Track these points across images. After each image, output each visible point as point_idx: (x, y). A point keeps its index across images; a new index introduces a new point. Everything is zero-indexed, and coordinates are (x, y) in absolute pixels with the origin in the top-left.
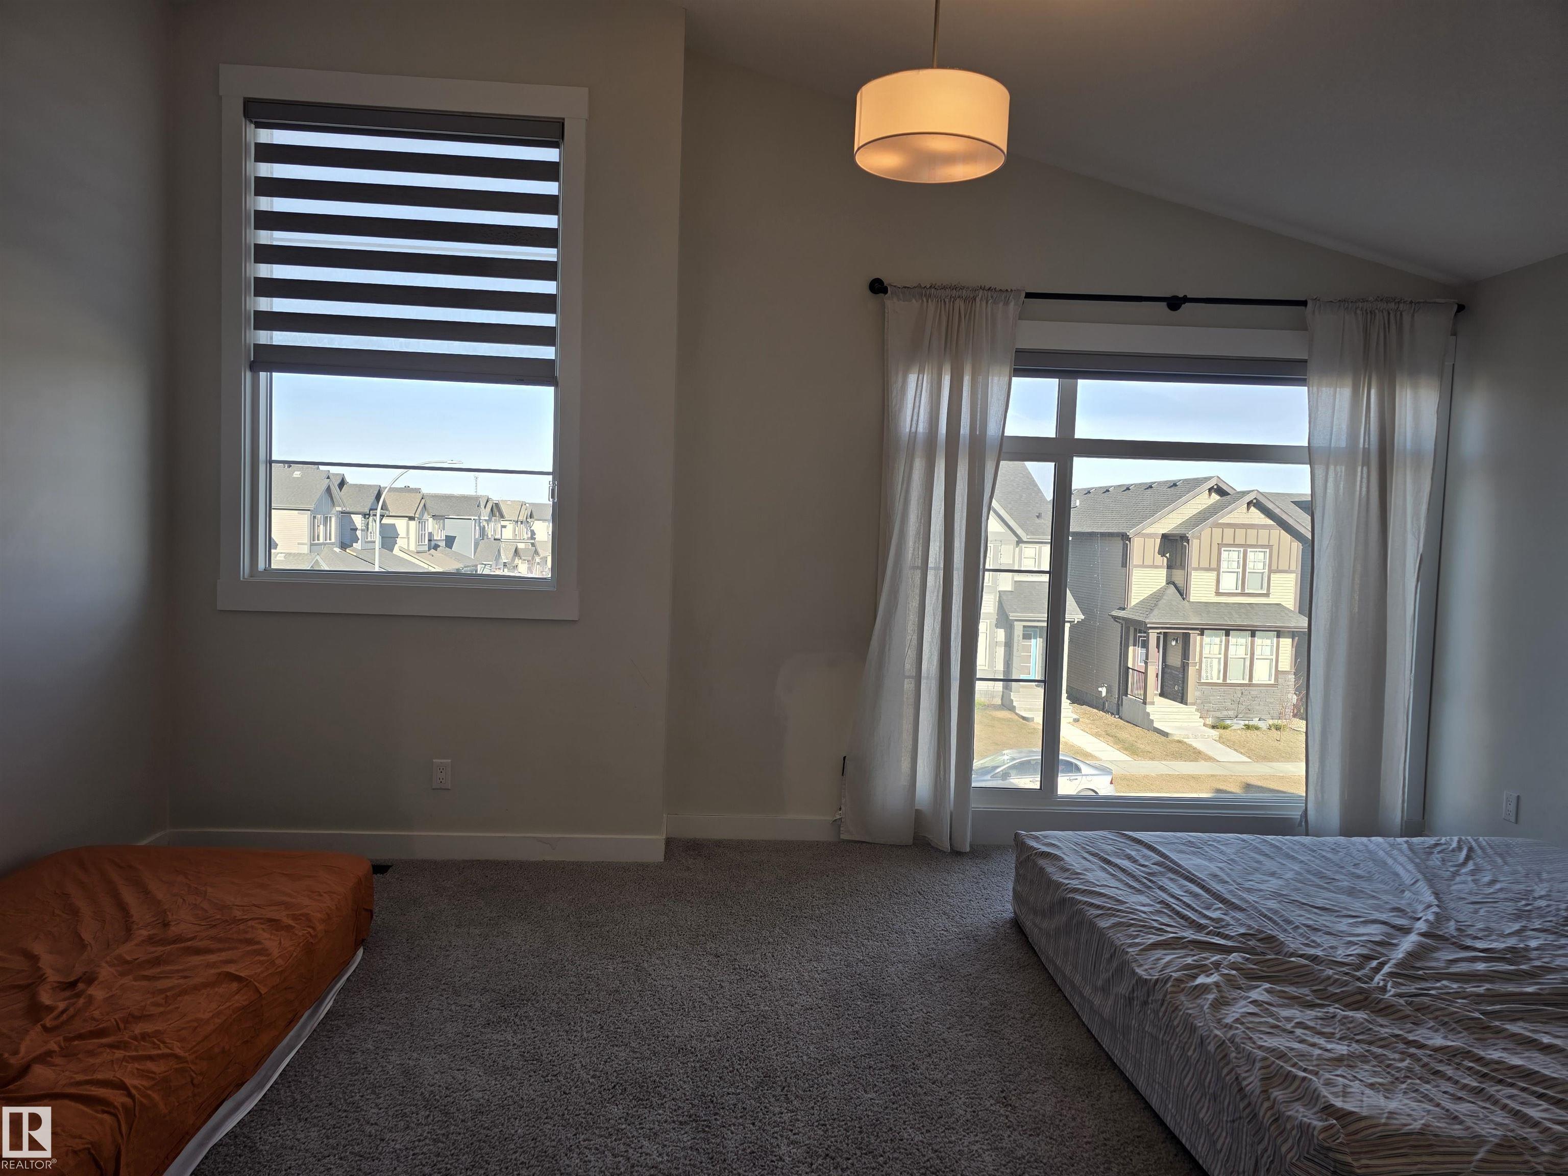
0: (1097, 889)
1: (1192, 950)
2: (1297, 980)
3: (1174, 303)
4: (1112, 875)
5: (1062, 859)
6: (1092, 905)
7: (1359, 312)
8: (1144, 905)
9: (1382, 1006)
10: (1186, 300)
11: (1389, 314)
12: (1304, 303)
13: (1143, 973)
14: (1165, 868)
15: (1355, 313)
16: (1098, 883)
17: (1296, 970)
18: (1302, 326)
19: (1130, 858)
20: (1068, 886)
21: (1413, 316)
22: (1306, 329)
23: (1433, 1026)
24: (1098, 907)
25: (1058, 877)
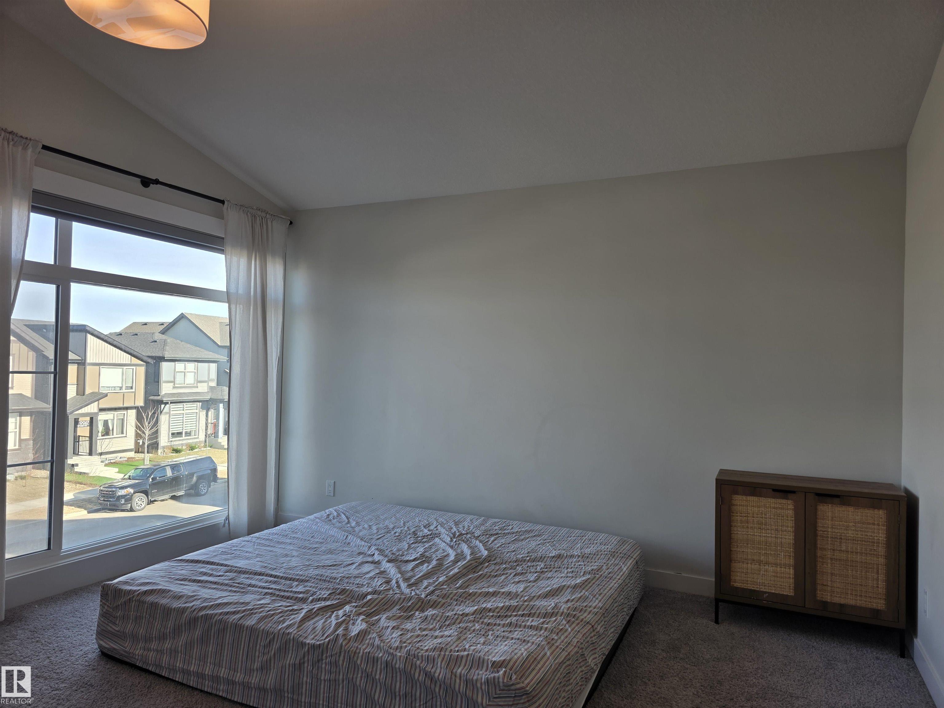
0: (219, 601)
1: (323, 614)
2: (385, 607)
3: (146, 182)
4: (214, 589)
5: (169, 591)
6: (227, 613)
7: (249, 214)
8: (259, 600)
9: (432, 603)
10: (157, 182)
11: (262, 219)
12: (222, 202)
13: (313, 641)
14: (235, 572)
15: (247, 214)
16: (215, 598)
17: (382, 601)
18: (220, 216)
19: (205, 574)
20: (194, 607)
21: (272, 222)
22: (222, 218)
23: (457, 603)
24: (234, 613)
25: (176, 604)
